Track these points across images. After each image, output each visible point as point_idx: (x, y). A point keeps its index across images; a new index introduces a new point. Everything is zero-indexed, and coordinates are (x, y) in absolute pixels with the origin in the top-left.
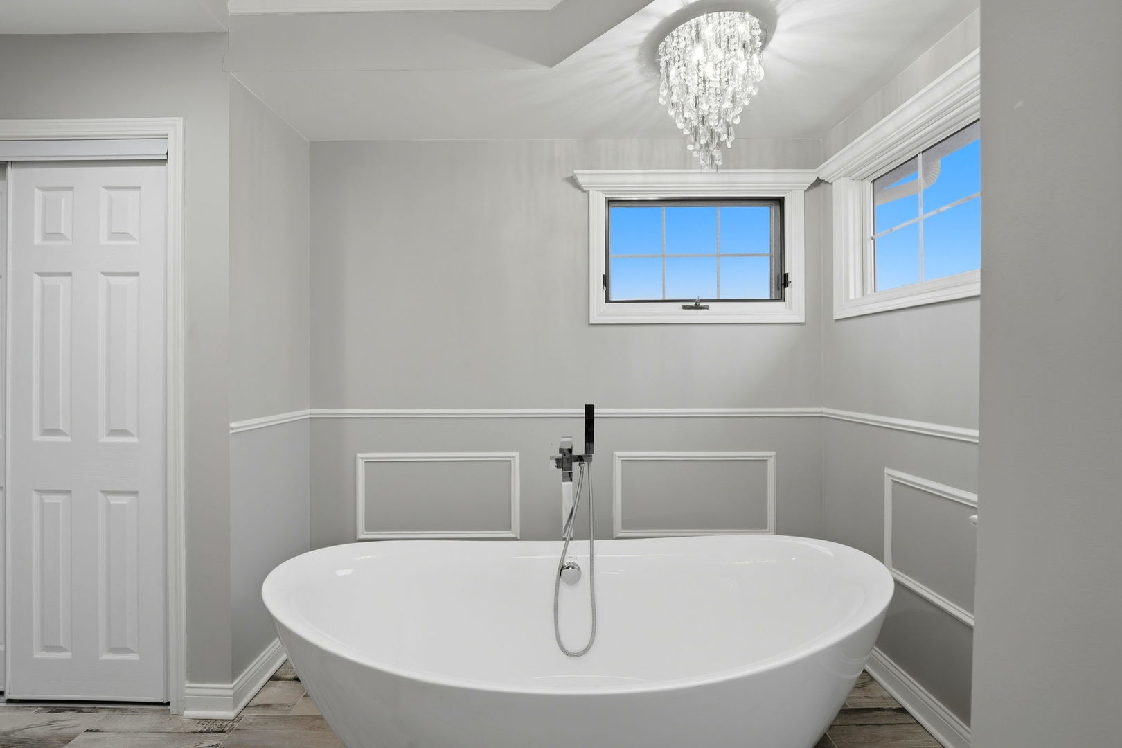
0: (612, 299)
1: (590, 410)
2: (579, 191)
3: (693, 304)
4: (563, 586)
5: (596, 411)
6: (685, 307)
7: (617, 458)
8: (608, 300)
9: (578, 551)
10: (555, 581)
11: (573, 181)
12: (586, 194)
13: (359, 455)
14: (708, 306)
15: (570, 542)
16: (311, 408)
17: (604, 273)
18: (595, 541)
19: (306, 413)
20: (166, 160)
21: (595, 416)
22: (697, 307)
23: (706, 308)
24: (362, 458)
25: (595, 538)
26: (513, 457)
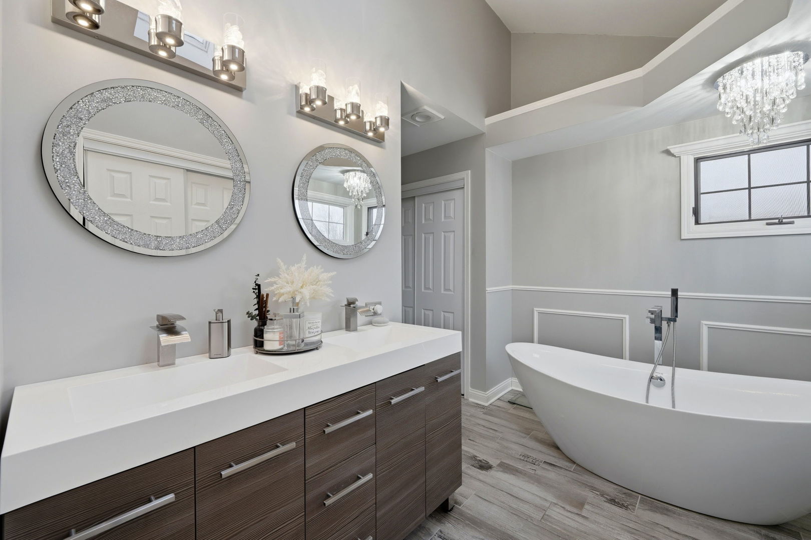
0: (702, 222)
1: (675, 292)
2: (673, 158)
3: (777, 221)
4: (652, 387)
5: (679, 293)
6: (768, 224)
7: (704, 325)
8: (697, 222)
9: (664, 371)
10: (647, 383)
11: (668, 152)
12: (678, 158)
13: (535, 309)
14: (794, 221)
15: (658, 366)
16: (513, 285)
17: (694, 206)
18: (676, 368)
19: (510, 287)
20: (464, 188)
21: (679, 296)
22: (781, 223)
23: (792, 223)
24: (537, 311)
25: (675, 366)
26: (625, 318)
